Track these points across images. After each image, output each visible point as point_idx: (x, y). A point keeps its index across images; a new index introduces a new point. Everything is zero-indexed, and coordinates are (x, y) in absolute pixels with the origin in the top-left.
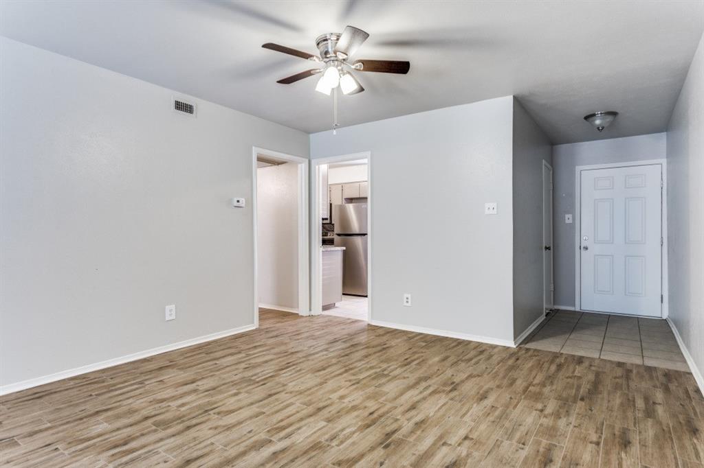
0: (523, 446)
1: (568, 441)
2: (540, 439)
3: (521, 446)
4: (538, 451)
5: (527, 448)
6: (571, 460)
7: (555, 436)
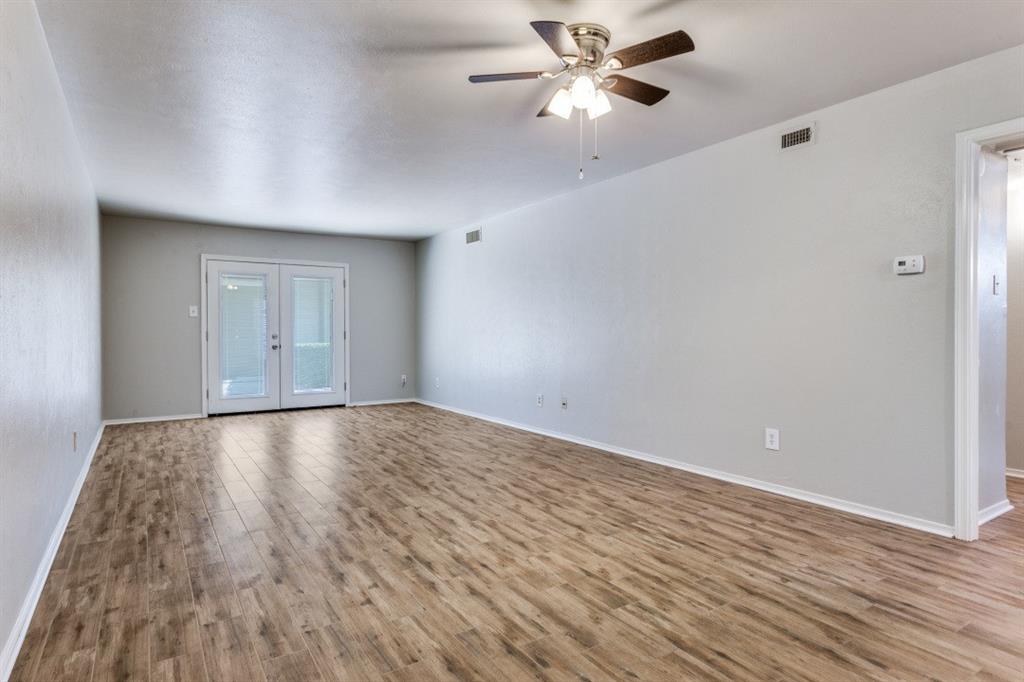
0: (306, 629)
1: (261, 673)
2: (297, 653)
3: (308, 629)
4: (285, 635)
5: (300, 631)
6: (241, 649)
7: (283, 669)
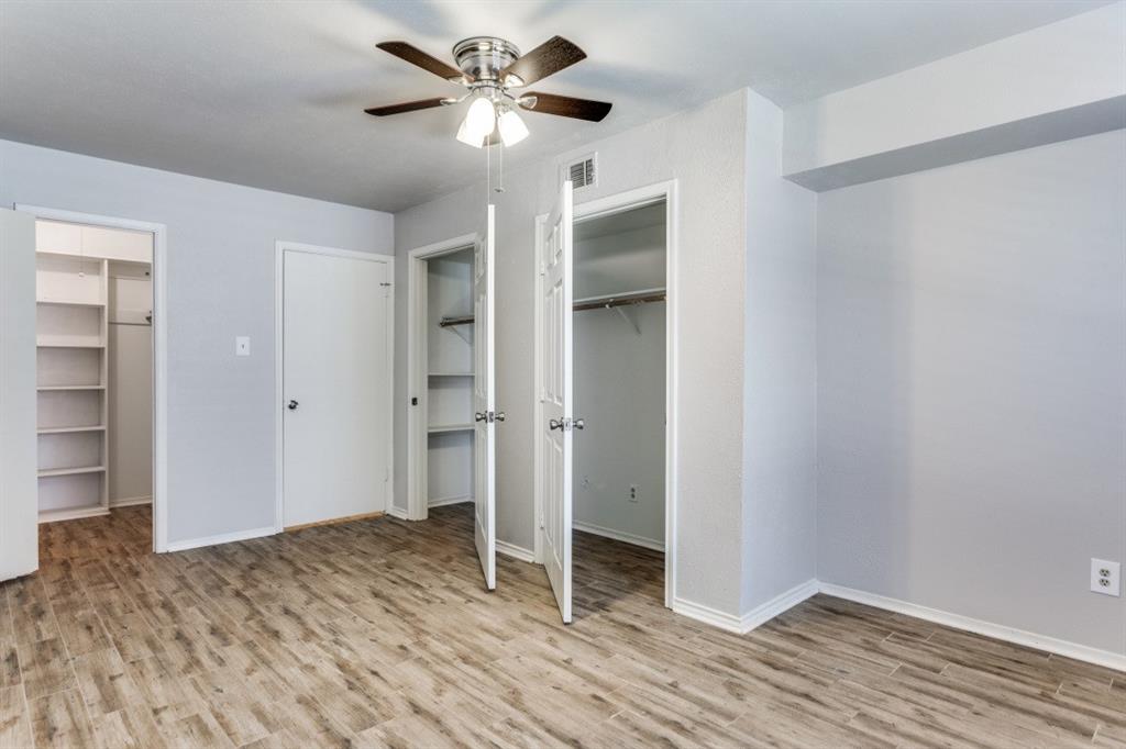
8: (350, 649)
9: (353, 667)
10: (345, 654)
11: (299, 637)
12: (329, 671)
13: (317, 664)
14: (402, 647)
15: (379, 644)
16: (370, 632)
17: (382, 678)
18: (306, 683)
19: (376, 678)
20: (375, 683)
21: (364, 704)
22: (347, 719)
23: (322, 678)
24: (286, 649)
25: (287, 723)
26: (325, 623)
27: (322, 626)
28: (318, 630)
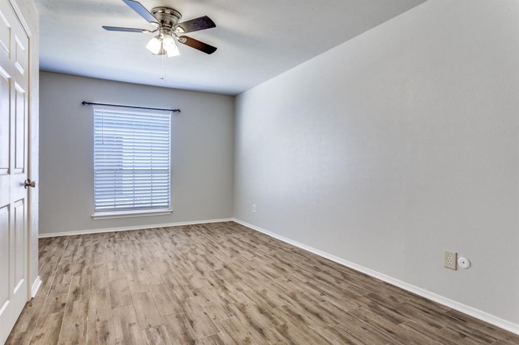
8: (221, 297)
9: (220, 288)
10: (223, 295)
11: (247, 307)
12: (230, 288)
13: (236, 291)
14: (195, 295)
15: (205, 298)
16: (208, 306)
17: (210, 282)
18: (240, 284)
19: (212, 283)
20: (213, 281)
21: (218, 275)
22: (225, 272)
23: (234, 285)
24: (252, 300)
25: (244, 273)
26: (234, 317)
27: (235, 314)
28: (238, 312)
